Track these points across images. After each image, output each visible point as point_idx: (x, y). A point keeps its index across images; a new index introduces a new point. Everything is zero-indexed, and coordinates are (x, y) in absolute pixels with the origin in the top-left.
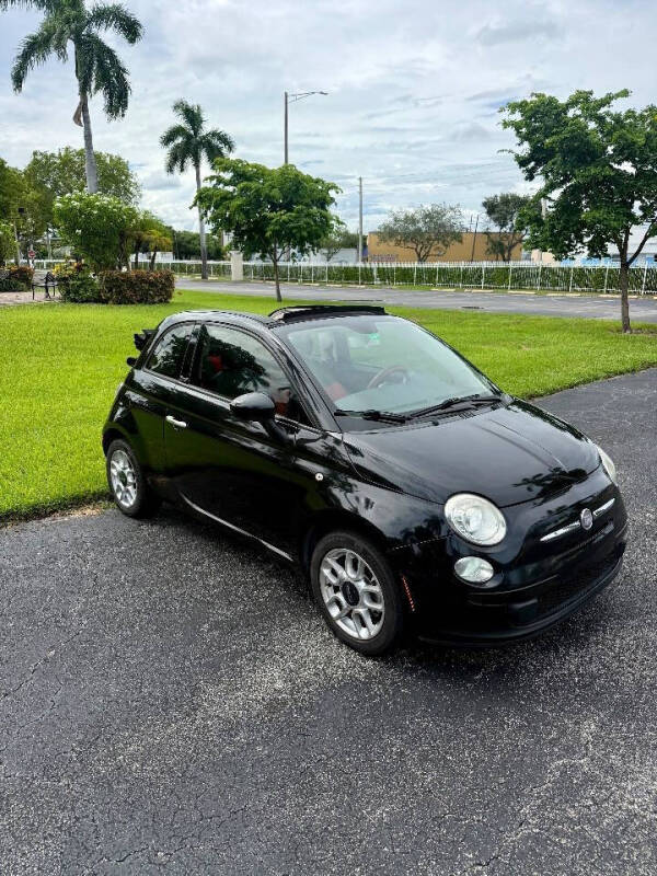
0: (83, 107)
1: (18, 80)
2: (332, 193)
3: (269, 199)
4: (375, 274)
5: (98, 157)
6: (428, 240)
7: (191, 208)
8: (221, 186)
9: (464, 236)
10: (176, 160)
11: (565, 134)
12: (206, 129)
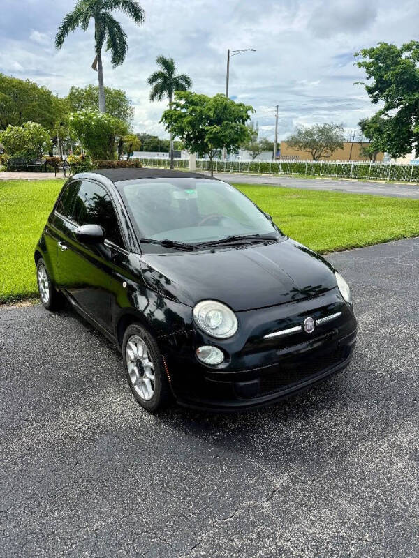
0: (99, 59)
1: (59, 42)
2: (249, 113)
3: (208, 117)
4: (280, 167)
5: (107, 91)
6: (321, 146)
7: (159, 123)
8: (179, 109)
9: (344, 144)
10: (157, 93)
11: (399, 69)
12: (177, 73)
